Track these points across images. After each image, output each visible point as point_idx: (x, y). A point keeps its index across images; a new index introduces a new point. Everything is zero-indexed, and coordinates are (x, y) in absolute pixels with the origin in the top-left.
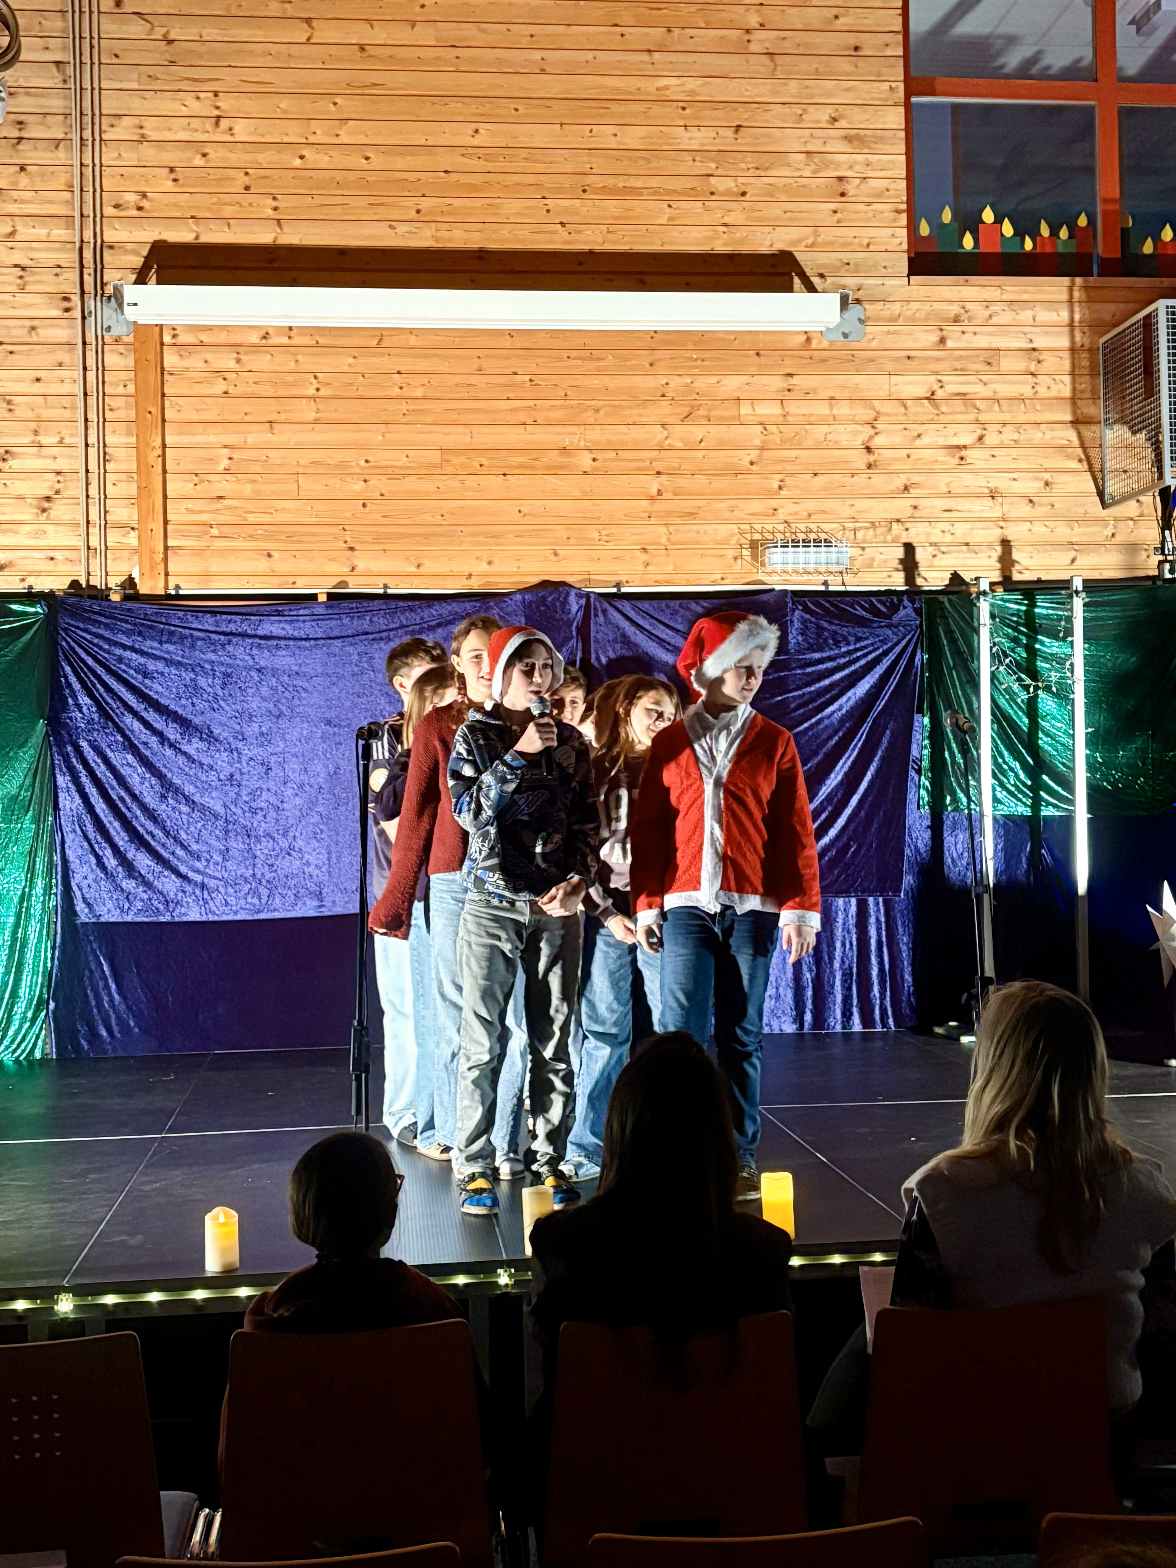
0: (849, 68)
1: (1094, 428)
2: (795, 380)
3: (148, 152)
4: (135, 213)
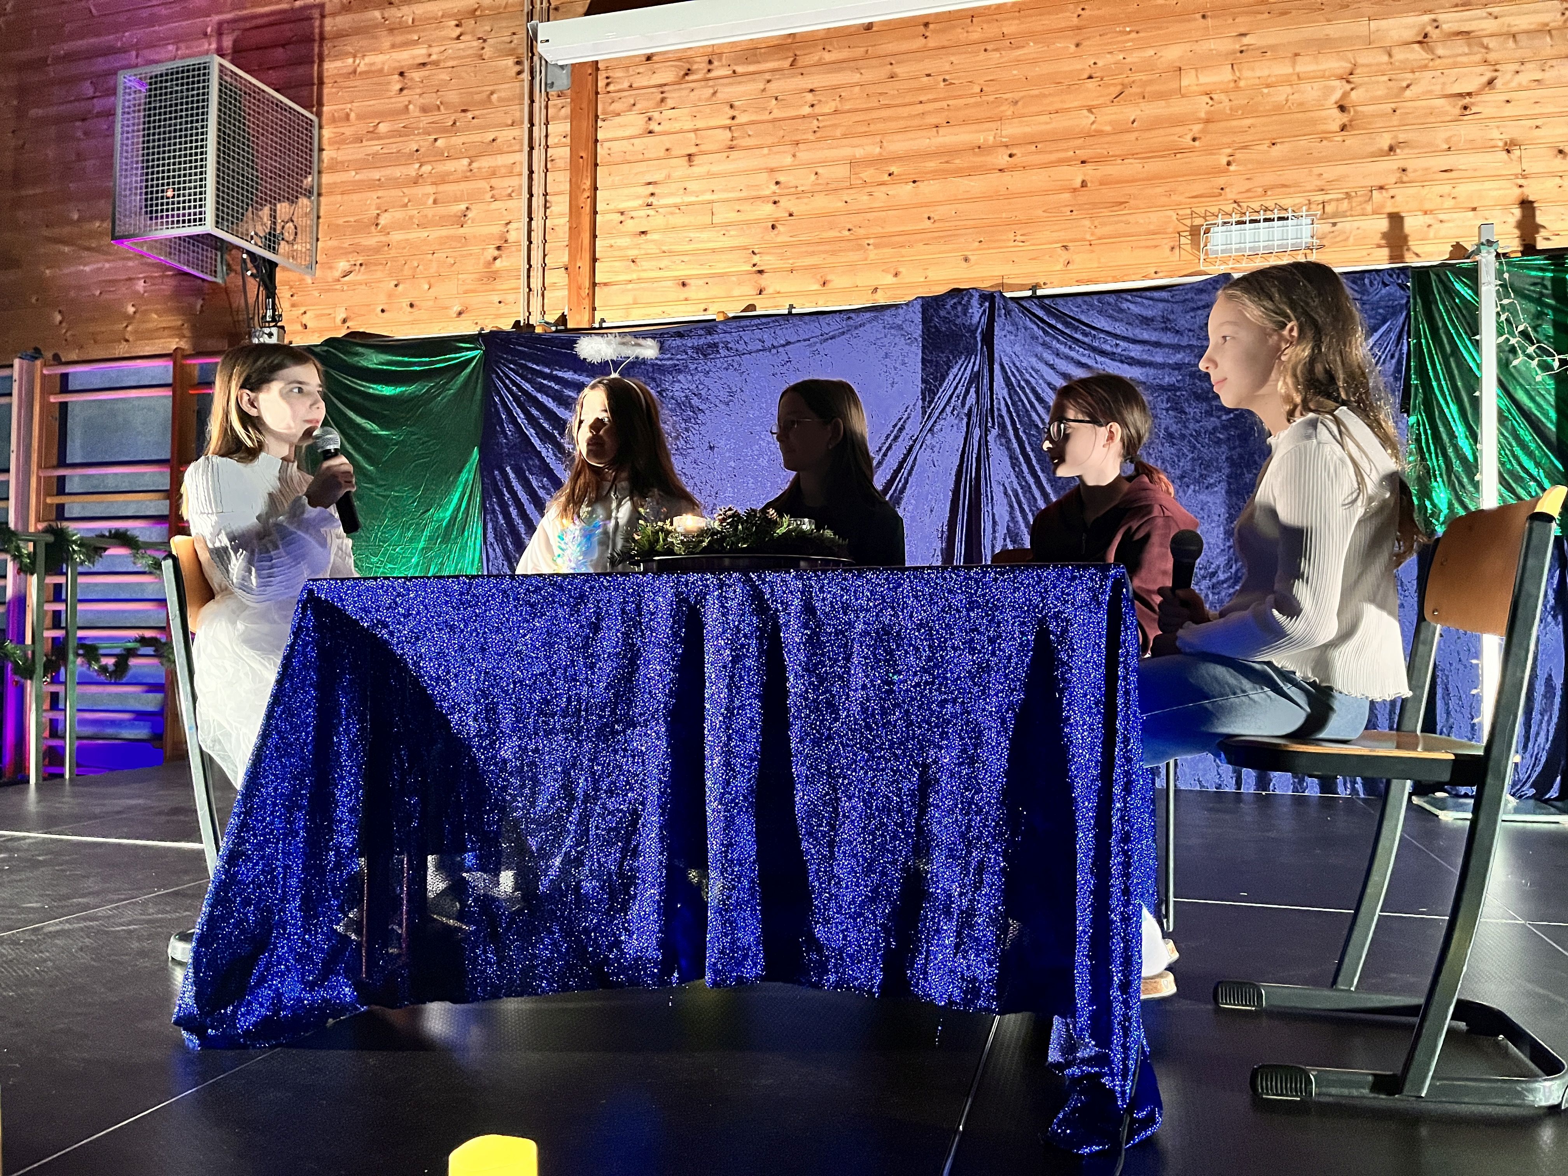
2: (1249, 40)
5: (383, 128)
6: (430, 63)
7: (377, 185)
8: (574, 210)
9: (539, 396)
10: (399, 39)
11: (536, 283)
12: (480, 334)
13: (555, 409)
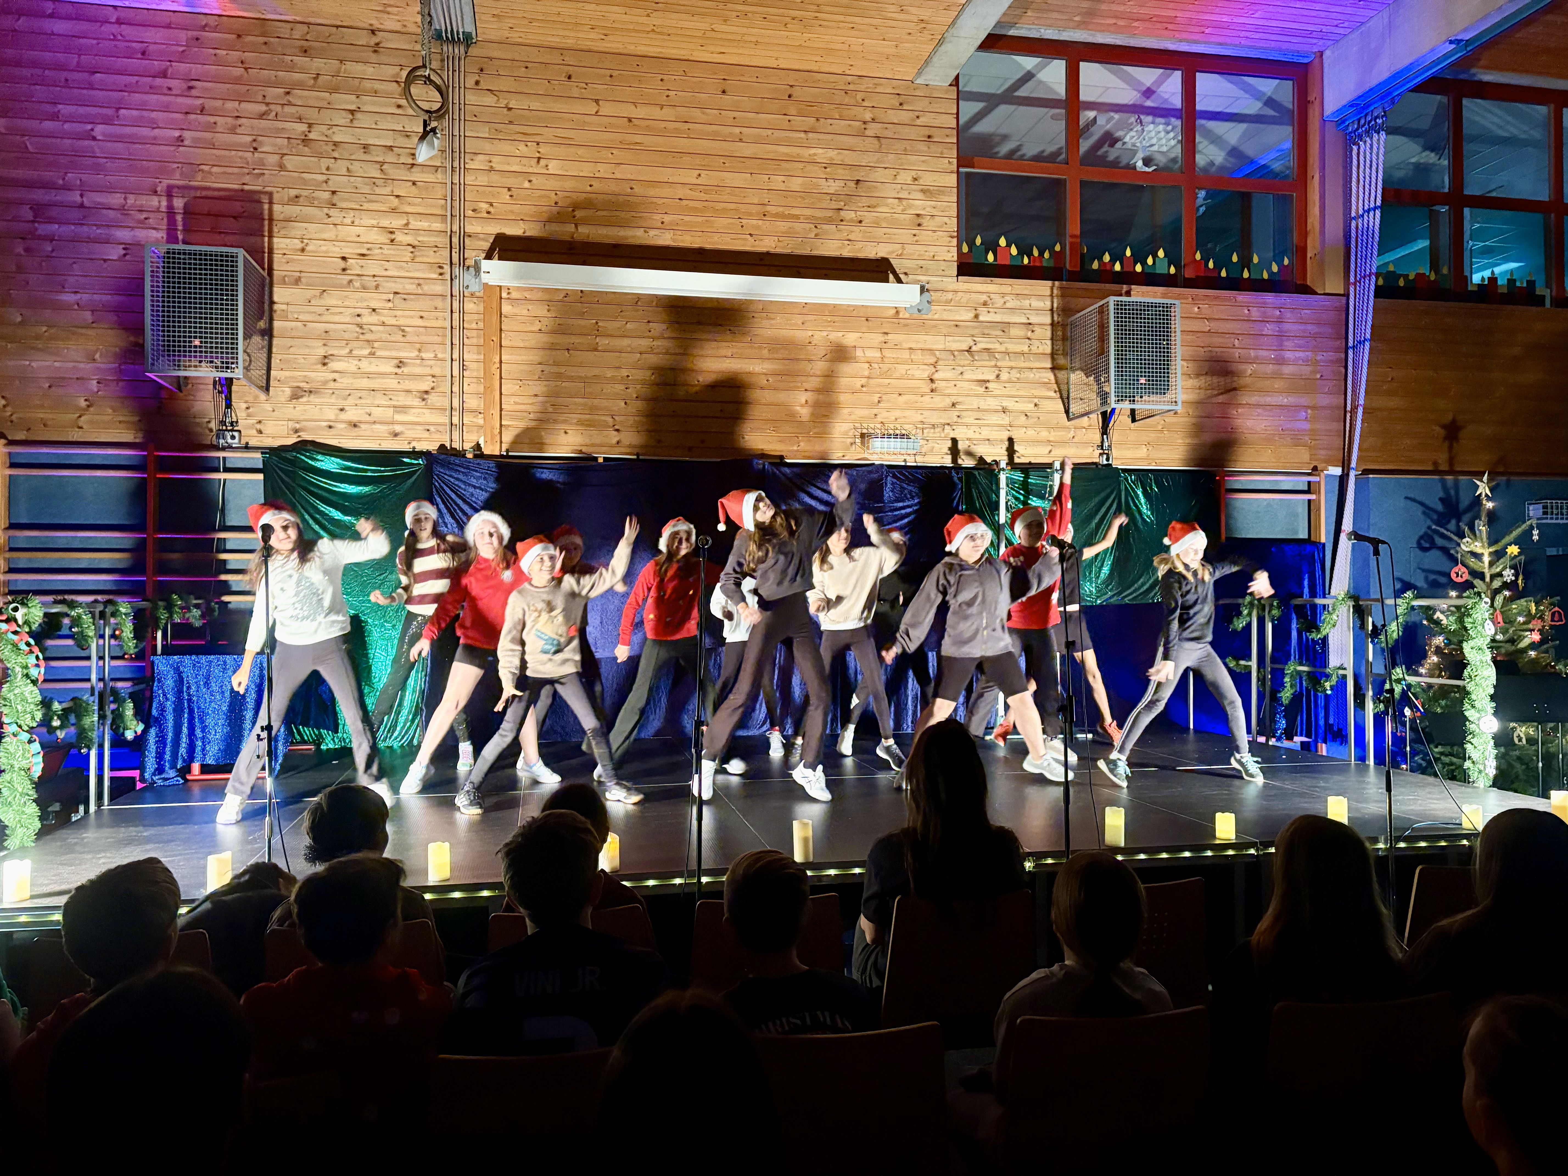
0: (926, 149)
1: (1063, 372)
2: (890, 337)
3: (495, 178)
4: (486, 215)
5: (328, 294)
6: (368, 254)
7: (324, 335)
8: (486, 375)
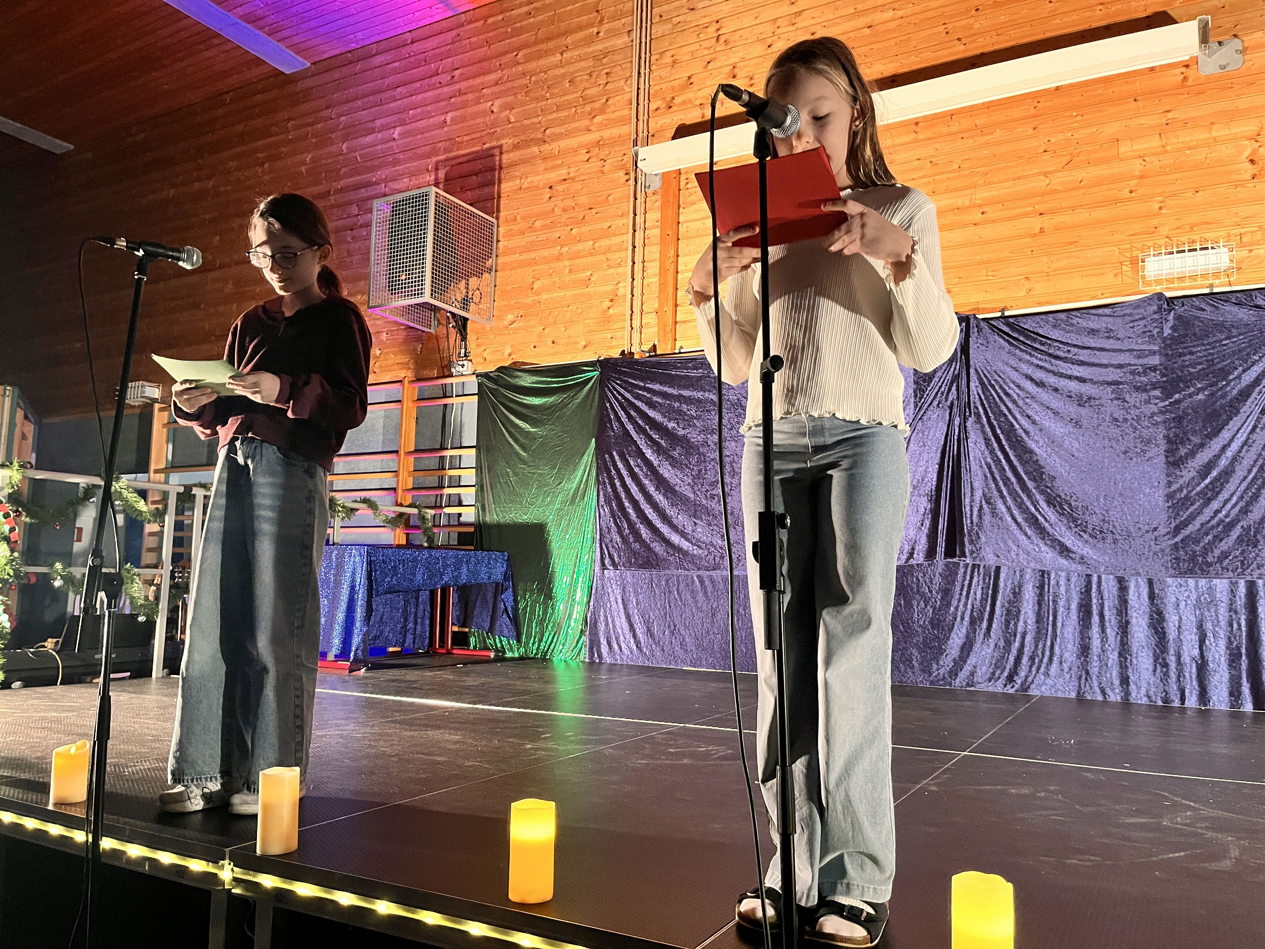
2: (1173, 115)
4: (668, 110)
5: (538, 224)
6: (570, 179)
7: (533, 262)
8: (663, 272)
9: (636, 402)
10: (550, 164)
11: (636, 324)
12: (598, 360)
13: (647, 411)
